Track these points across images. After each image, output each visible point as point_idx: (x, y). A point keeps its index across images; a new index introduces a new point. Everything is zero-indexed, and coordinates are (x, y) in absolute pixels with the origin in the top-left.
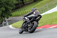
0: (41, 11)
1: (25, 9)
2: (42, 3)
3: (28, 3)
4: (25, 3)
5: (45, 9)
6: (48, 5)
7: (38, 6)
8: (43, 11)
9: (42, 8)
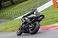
0: (19, 14)
1: (2, 12)
2: (20, 5)
3: (6, 5)
4: (3, 6)
5: (23, 12)
6: (26, 8)
7: (16, 9)
8: (22, 14)
9: (21, 11)
